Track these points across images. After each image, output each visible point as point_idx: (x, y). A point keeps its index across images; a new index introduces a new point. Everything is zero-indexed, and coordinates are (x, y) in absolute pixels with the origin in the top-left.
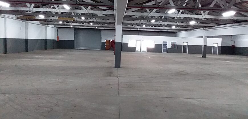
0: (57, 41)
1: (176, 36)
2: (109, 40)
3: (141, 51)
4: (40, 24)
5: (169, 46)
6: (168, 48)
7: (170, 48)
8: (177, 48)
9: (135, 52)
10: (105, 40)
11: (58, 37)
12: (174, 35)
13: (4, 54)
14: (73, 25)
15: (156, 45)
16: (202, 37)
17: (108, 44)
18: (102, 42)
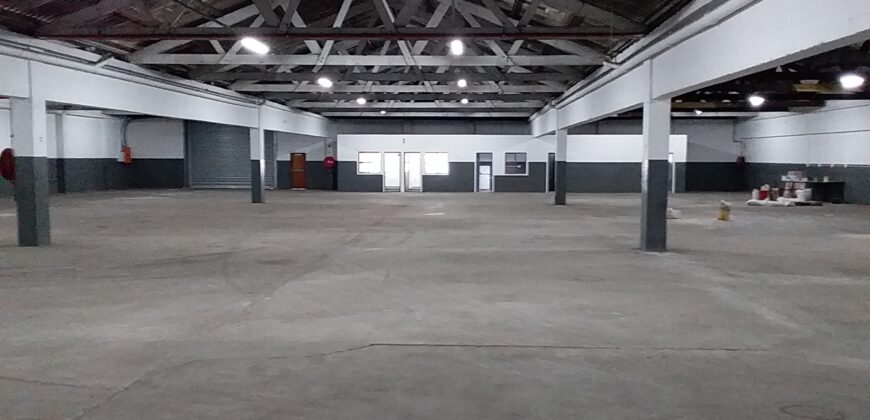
0: (121, 162)
2: (304, 154)
3: (403, 189)
5: (499, 169)
6: (496, 176)
7: (503, 174)
8: (527, 174)
9: (382, 191)
10: (289, 155)
11: (130, 149)
15: (454, 166)
17: (298, 169)
18: (279, 162)
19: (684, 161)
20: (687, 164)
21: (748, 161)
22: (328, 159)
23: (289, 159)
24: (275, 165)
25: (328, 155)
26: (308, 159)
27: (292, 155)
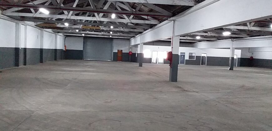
0: (64, 51)
1: (193, 47)
2: (122, 50)
3: (157, 63)
4: (53, 32)
5: (187, 58)
6: (186, 60)
7: (188, 59)
8: (195, 59)
9: (151, 63)
10: (117, 50)
11: (65, 46)
12: (191, 45)
13: (24, 66)
14: (85, 34)
16: (229, 48)
17: (120, 55)
18: (114, 52)
19: (240, 57)
20: (241, 58)
21: (254, 58)
22: (130, 52)
23: (117, 52)
24: (113, 53)
25: (130, 51)
26: (123, 52)
27: (118, 50)
